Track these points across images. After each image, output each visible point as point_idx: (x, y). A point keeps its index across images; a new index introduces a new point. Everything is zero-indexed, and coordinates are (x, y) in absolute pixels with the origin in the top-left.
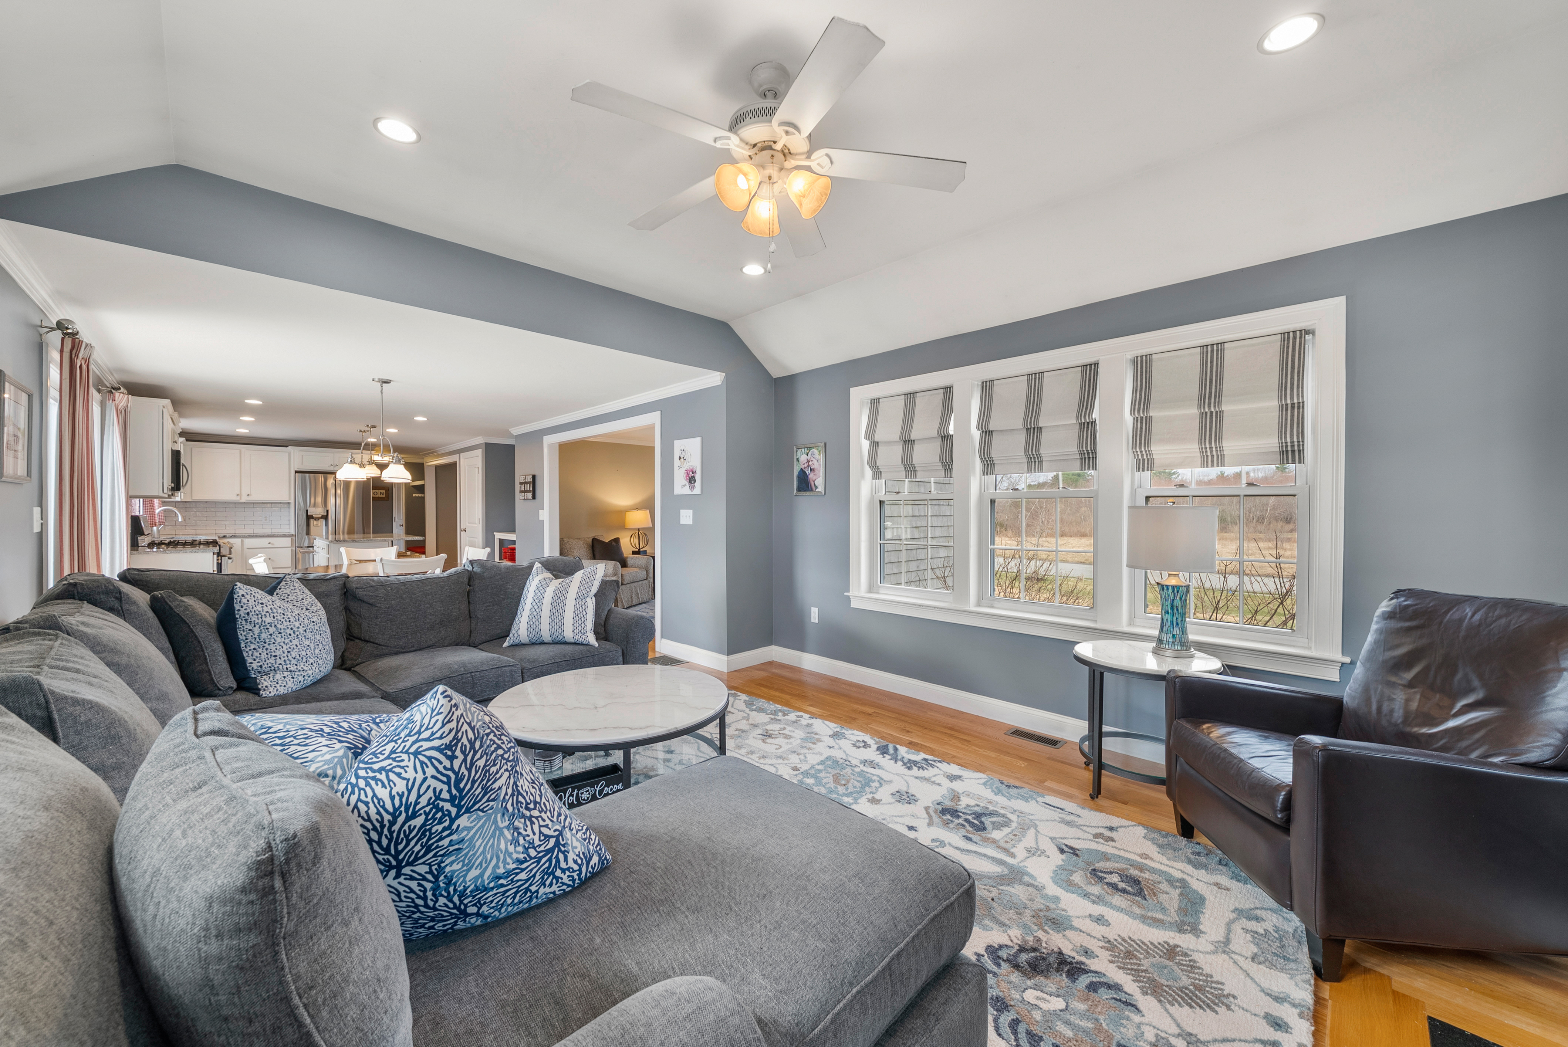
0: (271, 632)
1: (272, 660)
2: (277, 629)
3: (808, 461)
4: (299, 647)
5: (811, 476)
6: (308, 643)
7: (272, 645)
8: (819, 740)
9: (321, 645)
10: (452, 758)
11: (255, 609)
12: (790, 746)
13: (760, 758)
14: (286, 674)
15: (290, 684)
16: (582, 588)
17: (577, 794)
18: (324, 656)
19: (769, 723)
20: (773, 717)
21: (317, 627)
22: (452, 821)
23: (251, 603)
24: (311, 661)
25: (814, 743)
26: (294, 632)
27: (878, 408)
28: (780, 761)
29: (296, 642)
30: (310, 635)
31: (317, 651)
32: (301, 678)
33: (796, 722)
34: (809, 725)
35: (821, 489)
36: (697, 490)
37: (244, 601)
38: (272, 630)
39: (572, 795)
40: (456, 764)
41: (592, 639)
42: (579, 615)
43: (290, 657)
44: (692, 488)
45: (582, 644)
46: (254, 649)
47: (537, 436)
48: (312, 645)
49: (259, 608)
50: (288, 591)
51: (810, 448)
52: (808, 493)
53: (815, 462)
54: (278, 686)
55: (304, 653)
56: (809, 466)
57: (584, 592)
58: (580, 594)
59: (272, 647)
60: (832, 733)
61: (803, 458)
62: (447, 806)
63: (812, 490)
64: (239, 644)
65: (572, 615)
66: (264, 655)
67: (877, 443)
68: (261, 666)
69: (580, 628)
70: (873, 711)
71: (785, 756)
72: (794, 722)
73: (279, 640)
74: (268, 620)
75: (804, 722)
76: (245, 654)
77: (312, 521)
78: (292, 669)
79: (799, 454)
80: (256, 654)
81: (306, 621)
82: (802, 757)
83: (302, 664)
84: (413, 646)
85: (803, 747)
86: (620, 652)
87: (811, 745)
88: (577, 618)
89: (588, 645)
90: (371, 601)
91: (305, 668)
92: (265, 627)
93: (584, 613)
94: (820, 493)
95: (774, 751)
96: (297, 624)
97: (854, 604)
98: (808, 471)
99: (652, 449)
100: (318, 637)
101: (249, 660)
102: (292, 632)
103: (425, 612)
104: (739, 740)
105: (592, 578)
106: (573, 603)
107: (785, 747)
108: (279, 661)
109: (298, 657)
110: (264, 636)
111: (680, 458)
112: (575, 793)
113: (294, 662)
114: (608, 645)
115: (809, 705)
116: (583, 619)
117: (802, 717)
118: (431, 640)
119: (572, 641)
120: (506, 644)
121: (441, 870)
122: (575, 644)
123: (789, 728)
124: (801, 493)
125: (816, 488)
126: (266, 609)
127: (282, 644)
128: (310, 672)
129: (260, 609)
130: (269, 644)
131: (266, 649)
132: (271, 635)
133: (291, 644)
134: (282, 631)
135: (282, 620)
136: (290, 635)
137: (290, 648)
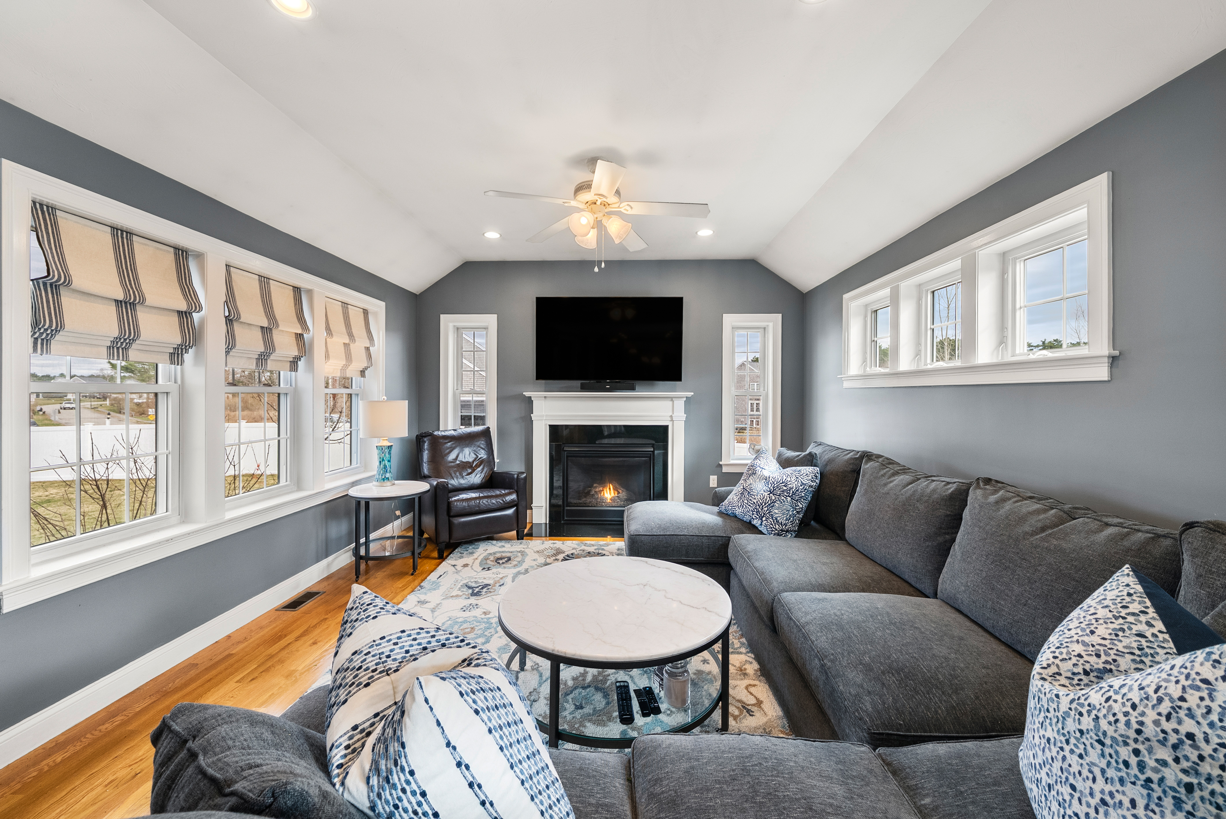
10: (801, 486)
22: (788, 496)
40: (800, 488)
62: (791, 492)
121: (775, 502)
130: (1072, 752)
131: (1064, 758)
132: (1081, 732)
133: (1118, 786)
134: (1108, 742)
135: (1120, 716)
136: (1126, 764)
137: (1111, 794)
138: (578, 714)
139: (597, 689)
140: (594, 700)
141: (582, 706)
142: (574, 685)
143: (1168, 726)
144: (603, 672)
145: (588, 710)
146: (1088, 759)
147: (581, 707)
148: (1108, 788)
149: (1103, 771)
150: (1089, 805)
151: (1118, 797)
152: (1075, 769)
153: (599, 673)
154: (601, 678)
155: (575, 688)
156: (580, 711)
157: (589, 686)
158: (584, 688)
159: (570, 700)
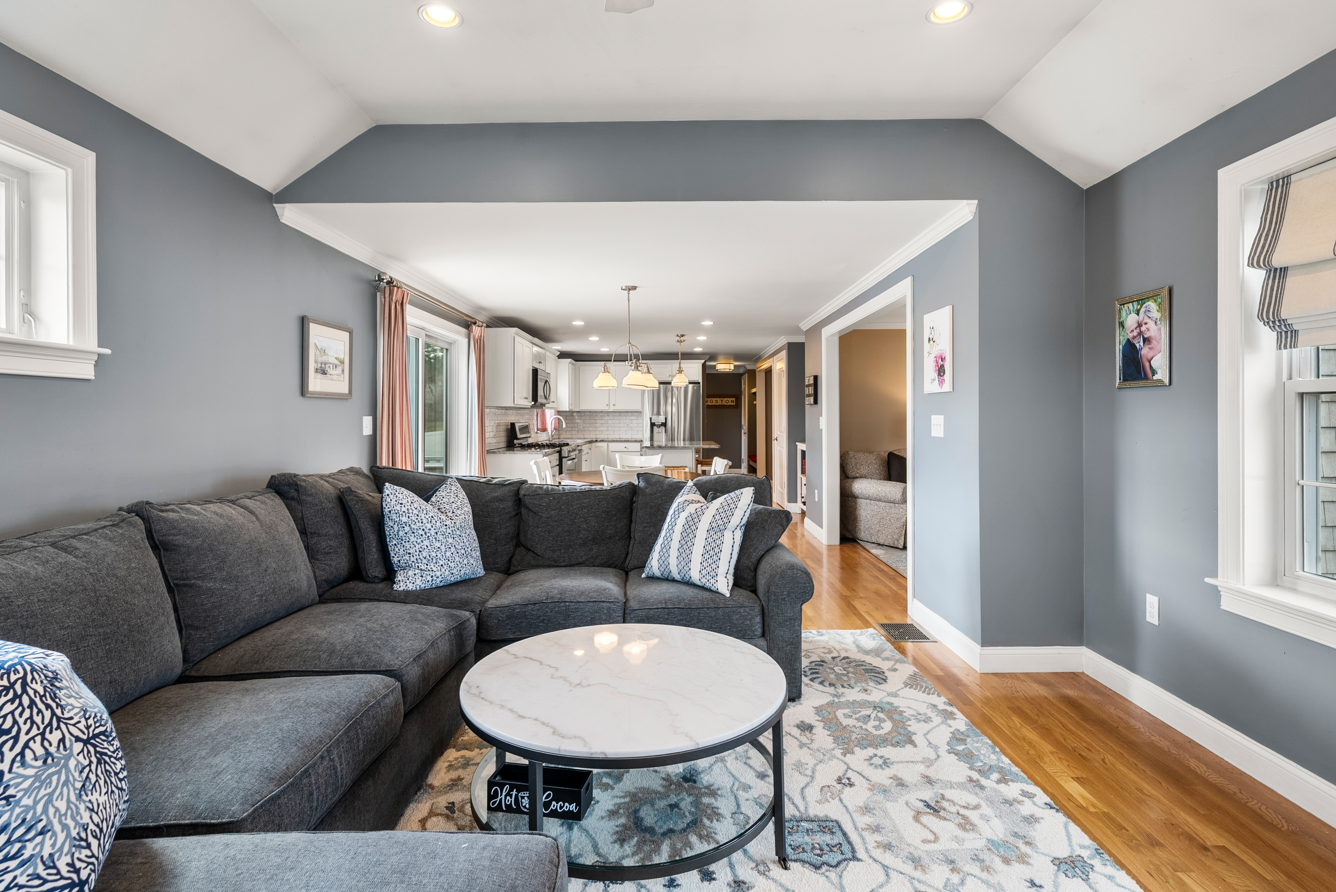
0: (406, 531)
1: (407, 557)
2: (411, 528)
3: (1140, 325)
4: (429, 548)
5: (1145, 352)
6: (438, 545)
7: (407, 543)
8: (1023, 859)
9: (453, 549)
11: (395, 508)
12: (955, 846)
13: (879, 845)
14: (417, 571)
15: (418, 582)
16: (718, 517)
17: (517, 796)
18: (457, 559)
19: (961, 786)
20: (975, 776)
21: (449, 531)
23: (393, 502)
24: (441, 563)
25: (1006, 861)
26: (425, 533)
27: (1284, 198)
28: (908, 868)
29: (426, 543)
30: (441, 538)
31: (448, 554)
32: (429, 578)
33: (1009, 802)
34: (1031, 820)
35: (1162, 375)
36: (947, 387)
37: (388, 500)
38: (407, 529)
39: (508, 794)
41: (724, 585)
42: (712, 551)
43: (421, 557)
44: (941, 383)
45: (710, 590)
46: (395, 545)
47: (816, 329)
48: (443, 548)
49: (398, 507)
50: (443, 494)
51: (1141, 301)
52: (1142, 383)
53: (1151, 324)
54: (408, 582)
55: (434, 554)
56: (1140, 333)
57: (720, 522)
58: (714, 525)
59: (407, 544)
60: (1063, 853)
61: (1131, 320)
63: (1146, 378)
64: (386, 538)
65: (701, 551)
66: (401, 552)
67: (1284, 271)
68: (399, 561)
69: (709, 569)
70: (1221, 842)
71: (926, 860)
72: (1006, 801)
73: (412, 539)
74: (404, 519)
75: (1027, 808)
76: (390, 549)
77: (655, 428)
78: (423, 568)
79: (1124, 314)
80: (397, 549)
81: (438, 524)
82: (955, 878)
83: (432, 564)
84: (564, 562)
85: (976, 858)
86: (757, 610)
87: (997, 863)
88: (707, 556)
89: (717, 592)
90: (535, 510)
91: (434, 569)
92: (402, 525)
93: (717, 550)
94: (1160, 383)
95: (917, 842)
96: (429, 526)
97: (1227, 604)
98: (1139, 344)
99: (903, 332)
100: (450, 540)
101: (392, 555)
102: (423, 533)
103: (579, 527)
104: (880, 797)
105: (732, 506)
106: (705, 535)
107: (945, 844)
108: (412, 559)
109: (428, 557)
110: (401, 533)
111: (929, 340)
112: (514, 793)
113: (425, 561)
114: (744, 596)
115: (1077, 779)
116: (715, 558)
117: (1030, 796)
118: (581, 557)
119: (699, 583)
120: (643, 576)
122: (703, 588)
123: (986, 809)
124: (1128, 384)
125: (1154, 372)
126: (403, 509)
127: (415, 543)
128: (438, 574)
129: (399, 509)
130: (405, 542)
131: (404, 546)
132: (406, 533)
133: (422, 544)
134: (415, 531)
135: (416, 521)
136: (422, 535)
137: (421, 548)
138: (673, 799)
139: (650, 830)
140: (655, 815)
141: (670, 808)
142: (687, 835)
143: (427, 517)
144: (643, 859)
145: (662, 804)
146: (411, 541)
147: (673, 806)
148: (420, 546)
149: (416, 542)
150: (416, 555)
151: (423, 547)
152: (408, 547)
153: (650, 858)
154: (646, 848)
155: (684, 830)
156: (673, 803)
157: (664, 834)
158: (671, 831)
159: (687, 814)
